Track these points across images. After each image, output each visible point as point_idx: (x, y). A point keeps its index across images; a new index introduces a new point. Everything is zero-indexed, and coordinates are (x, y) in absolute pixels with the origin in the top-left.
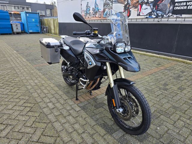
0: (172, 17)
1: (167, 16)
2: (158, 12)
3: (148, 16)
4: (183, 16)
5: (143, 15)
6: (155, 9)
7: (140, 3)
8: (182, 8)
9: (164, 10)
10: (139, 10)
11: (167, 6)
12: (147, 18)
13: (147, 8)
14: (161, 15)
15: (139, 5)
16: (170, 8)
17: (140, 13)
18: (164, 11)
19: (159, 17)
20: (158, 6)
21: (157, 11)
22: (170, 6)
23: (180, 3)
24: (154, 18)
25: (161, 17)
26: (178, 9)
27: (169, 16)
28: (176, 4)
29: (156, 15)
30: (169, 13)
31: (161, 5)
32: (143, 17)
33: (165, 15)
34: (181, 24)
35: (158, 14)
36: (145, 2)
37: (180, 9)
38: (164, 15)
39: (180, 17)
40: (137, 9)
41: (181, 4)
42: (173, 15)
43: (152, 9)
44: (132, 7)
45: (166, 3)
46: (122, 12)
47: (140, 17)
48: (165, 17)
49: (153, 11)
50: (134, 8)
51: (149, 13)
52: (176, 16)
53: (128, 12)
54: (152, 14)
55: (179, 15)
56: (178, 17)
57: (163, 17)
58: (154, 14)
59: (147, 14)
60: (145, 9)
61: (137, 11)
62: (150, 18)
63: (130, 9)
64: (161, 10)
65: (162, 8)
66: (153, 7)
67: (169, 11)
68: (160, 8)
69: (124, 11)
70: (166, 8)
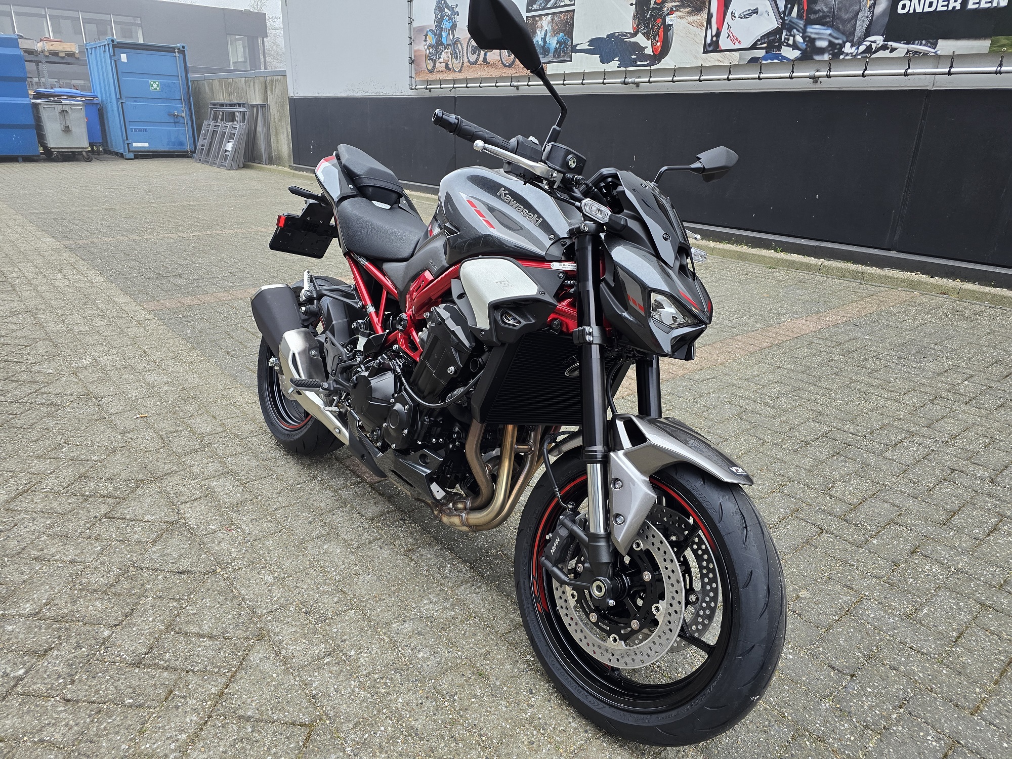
0: (885, 54)
1: (862, 48)
3: (761, 53)
4: (945, 46)
5: (737, 46)
6: (799, 16)
8: (940, 4)
9: (845, 16)
10: (714, 20)
12: (754, 60)
14: (831, 43)
17: (718, 35)
18: (844, 22)
19: (817, 58)
21: (810, 22)
24: (794, 63)
25: (826, 57)
26: (919, 10)
27: (869, 50)
29: (804, 46)
30: (868, 33)
32: (735, 58)
33: (848, 45)
35: (810, 41)
37: (927, 9)
38: (842, 46)
39: (925, 55)
40: (704, 15)
42: (890, 43)
43: (782, 16)
44: (678, 8)
46: (625, 36)
47: (720, 59)
48: (847, 54)
49: (788, 24)
50: (688, 13)
51: (768, 38)
52: (906, 51)
53: (657, 34)
54: (783, 39)
55: (924, 42)
56: (916, 52)
57: (842, 57)
58: (794, 41)
59: (759, 40)
60: (744, 14)
61: (703, 26)
62: (769, 61)
63: (668, 14)
64: (828, 19)
65: (832, 9)
66: (789, 6)
67: (871, 22)
68: (825, 9)
69: (635, 26)
70: (858, 8)
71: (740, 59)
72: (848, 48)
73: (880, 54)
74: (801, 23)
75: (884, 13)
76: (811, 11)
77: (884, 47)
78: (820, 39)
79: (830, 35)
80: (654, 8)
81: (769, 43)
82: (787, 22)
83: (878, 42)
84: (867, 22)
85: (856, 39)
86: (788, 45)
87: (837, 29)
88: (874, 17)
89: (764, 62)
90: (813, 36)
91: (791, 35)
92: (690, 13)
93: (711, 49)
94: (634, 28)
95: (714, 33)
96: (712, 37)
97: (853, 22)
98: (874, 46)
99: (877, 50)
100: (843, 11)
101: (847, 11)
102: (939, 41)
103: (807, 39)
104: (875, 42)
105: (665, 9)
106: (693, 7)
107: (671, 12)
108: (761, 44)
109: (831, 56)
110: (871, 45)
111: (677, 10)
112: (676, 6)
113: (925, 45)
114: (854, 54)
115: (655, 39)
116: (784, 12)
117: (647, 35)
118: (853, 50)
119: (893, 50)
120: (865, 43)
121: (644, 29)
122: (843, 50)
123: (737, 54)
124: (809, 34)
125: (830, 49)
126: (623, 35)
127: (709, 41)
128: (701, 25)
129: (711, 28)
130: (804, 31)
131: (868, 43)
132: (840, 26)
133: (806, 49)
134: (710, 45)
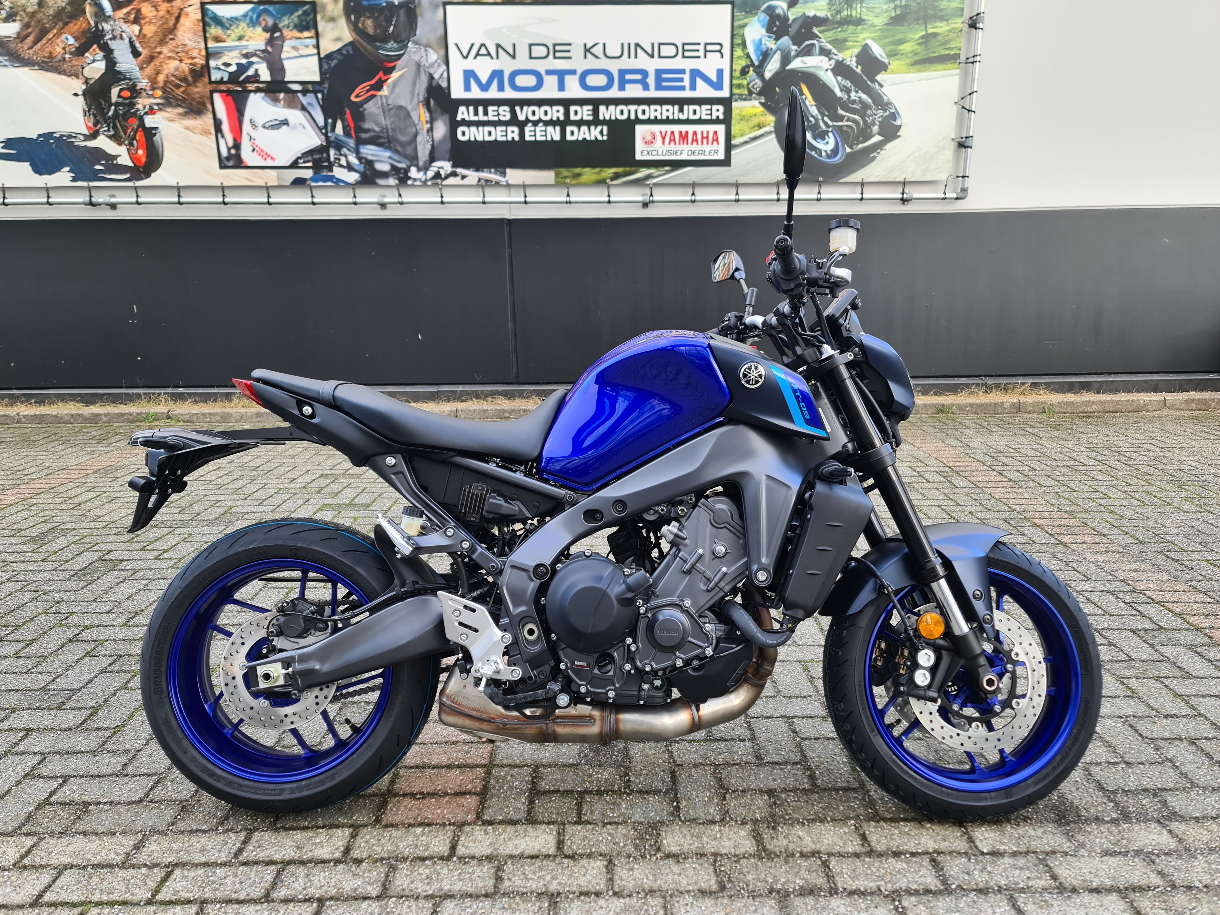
0: (456, 181)
1: (430, 174)
2: (369, 151)
3: (308, 174)
4: (514, 175)
5: (269, 163)
6: (347, 133)
7: (221, 82)
8: (498, 134)
9: (403, 139)
10: (225, 127)
11: (414, 116)
12: (299, 182)
13: (285, 123)
14: (393, 167)
15: (217, 97)
16: (431, 130)
17: (237, 146)
18: (403, 145)
19: (381, 182)
20: (359, 115)
21: (360, 142)
22: (432, 121)
23: (481, 109)
24: (354, 186)
25: (392, 181)
26: (480, 138)
27: (437, 175)
28: (463, 113)
29: (361, 168)
30: (432, 158)
31: (371, 108)
32: (271, 178)
33: (413, 170)
34: (510, 222)
35: (369, 164)
36: (255, 78)
37: (487, 138)
38: (407, 171)
39: (497, 184)
40: (207, 120)
41: (486, 113)
42: (459, 170)
43: (324, 130)
44: (162, 107)
45: (403, 103)
46: (75, 137)
47: (250, 178)
48: (415, 180)
49: (333, 142)
50: (181, 114)
51: (312, 156)
52: (477, 179)
53: (134, 138)
54: (332, 159)
55: (493, 170)
56: (487, 181)
57: (410, 182)
58: (348, 162)
59: (299, 158)
60: (270, 124)
61: (210, 133)
62: (321, 184)
63: (146, 113)
64: (382, 140)
65: (385, 129)
66: (330, 121)
67: (433, 146)
68: (377, 129)
69: (90, 124)
70: (414, 130)
71: (279, 178)
72: (413, 172)
73: (451, 181)
74: (352, 142)
75: (444, 140)
76: (359, 130)
77: (454, 174)
78: (379, 161)
79: (390, 158)
80: (117, 104)
81: (315, 161)
82: (332, 139)
83: (446, 168)
84: (429, 147)
85: (421, 164)
86: (341, 166)
87: (396, 151)
88: (436, 142)
89: (313, 184)
90: (370, 158)
91: (341, 155)
92: (185, 114)
93: (231, 163)
94: (89, 128)
95: (231, 143)
96: (229, 149)
97: (413, 146)
98: (443, 173)
99: (447, 177)
100: (398, 133)
101: (403, 134)
102: (509, 171)
103: (363, 161)
104: (442, 168)
105: (140, 106)
106: (187, 108)
107: (151, 111)
108: (305, 162)
109: (397, 182)
110: (439, 172)
111: (160, 109)
112: (157, 104)
113: (495, 173)
114: (423, 179)
115: (131, 144)
116: (326, 127)
117: (116, 138)
118: (420, 175)
119: (463, 177)
120: (431, 169)
121: (108, 130)
122: (409, 174)
123: (273, 172)
124: (364, 155)
125: (393, 173)
126: (70, 136)
127: (224, 153)
128: (206, 133)
129: (223, 136)
130: (357, 152)
131: (436, 169)
132: (400, 149)
133: (365, 172)
134: (228, 159)
